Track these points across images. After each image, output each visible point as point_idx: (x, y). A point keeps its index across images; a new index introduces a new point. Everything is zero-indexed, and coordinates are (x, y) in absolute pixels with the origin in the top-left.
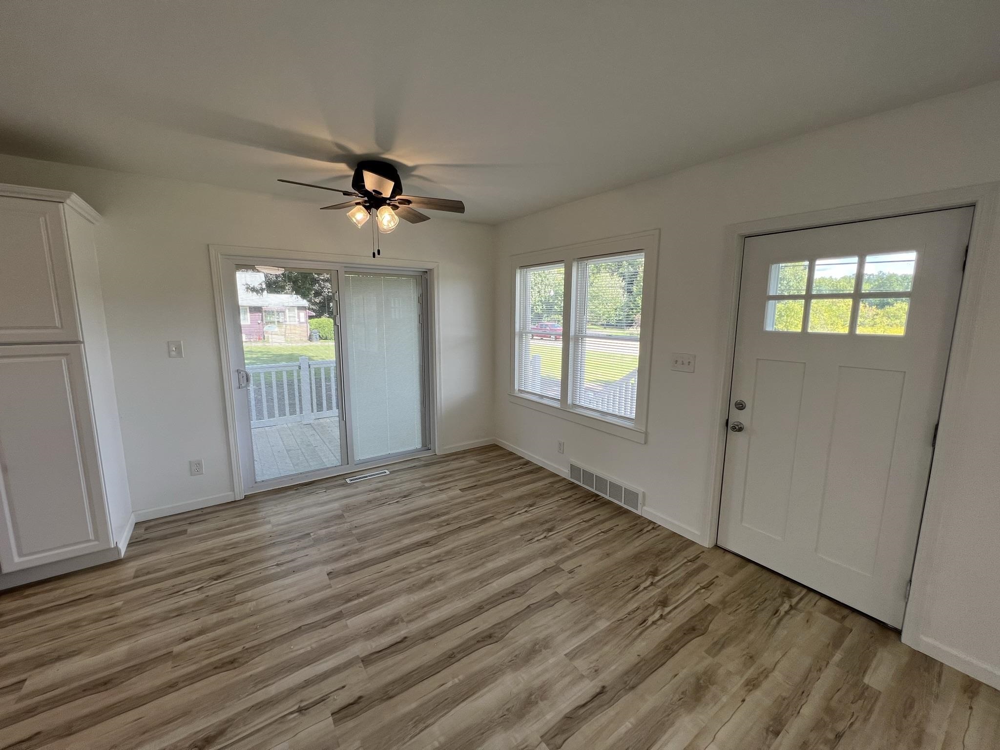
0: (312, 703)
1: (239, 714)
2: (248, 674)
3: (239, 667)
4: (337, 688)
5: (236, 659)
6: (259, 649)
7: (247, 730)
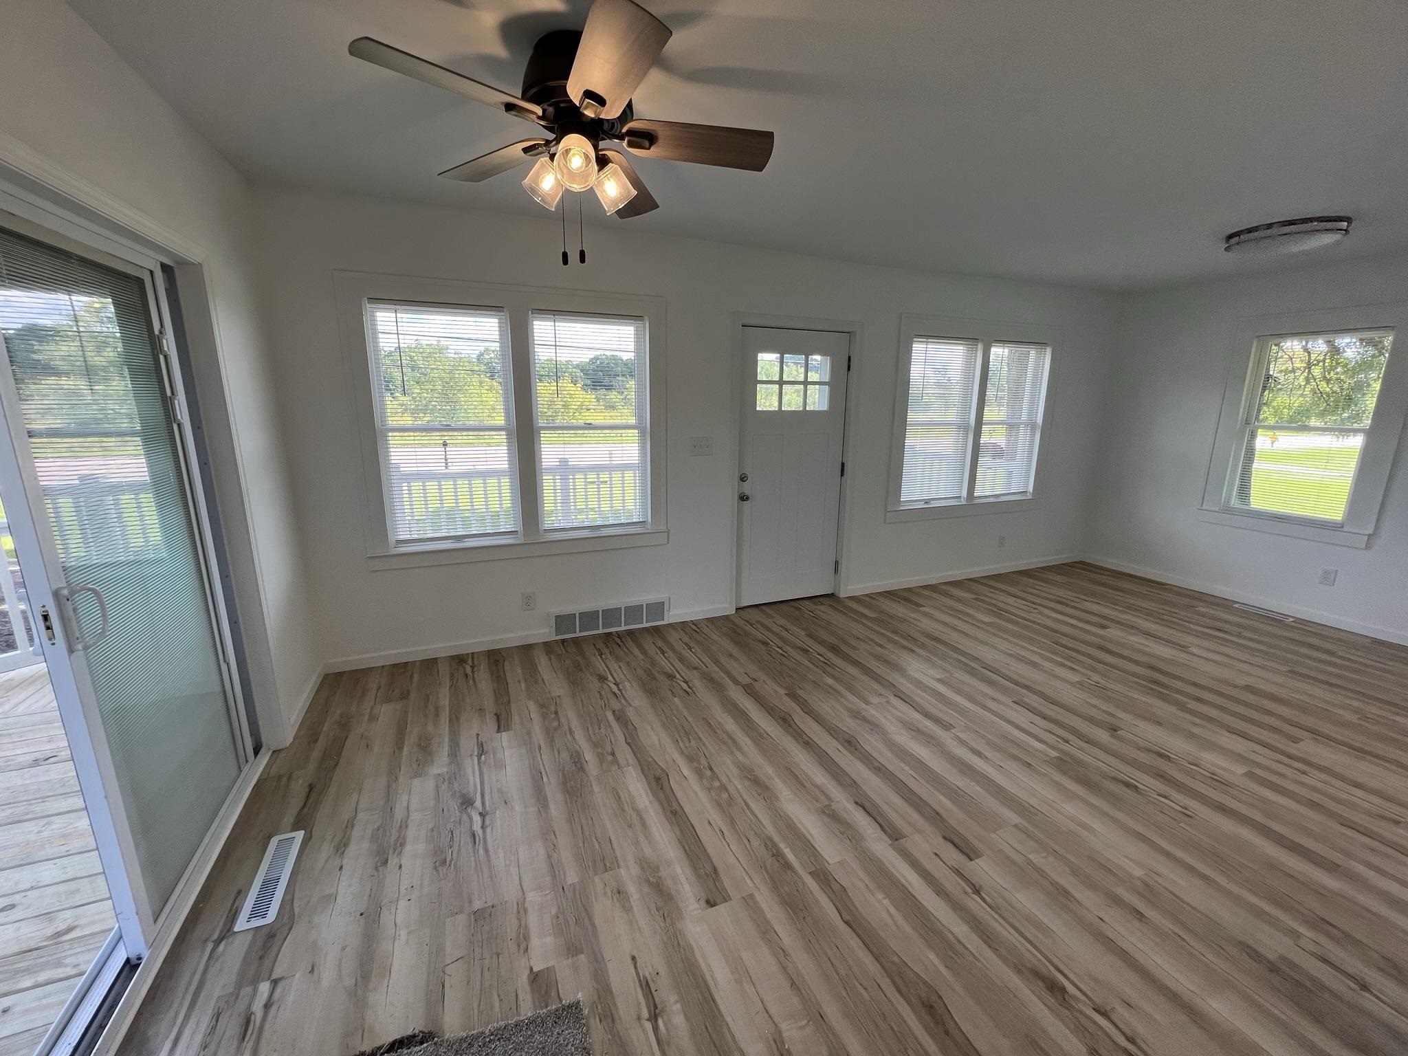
0: (966, 883)
1: (1005, 961)
2: (944, 971)
3: (937, 992)
4: (939, 860)
5: (923, 1003)
6: (900, 976)
7: (1019, 941)
